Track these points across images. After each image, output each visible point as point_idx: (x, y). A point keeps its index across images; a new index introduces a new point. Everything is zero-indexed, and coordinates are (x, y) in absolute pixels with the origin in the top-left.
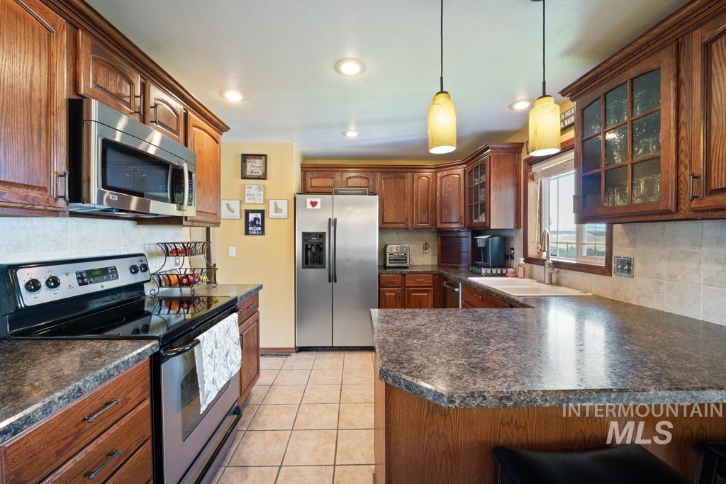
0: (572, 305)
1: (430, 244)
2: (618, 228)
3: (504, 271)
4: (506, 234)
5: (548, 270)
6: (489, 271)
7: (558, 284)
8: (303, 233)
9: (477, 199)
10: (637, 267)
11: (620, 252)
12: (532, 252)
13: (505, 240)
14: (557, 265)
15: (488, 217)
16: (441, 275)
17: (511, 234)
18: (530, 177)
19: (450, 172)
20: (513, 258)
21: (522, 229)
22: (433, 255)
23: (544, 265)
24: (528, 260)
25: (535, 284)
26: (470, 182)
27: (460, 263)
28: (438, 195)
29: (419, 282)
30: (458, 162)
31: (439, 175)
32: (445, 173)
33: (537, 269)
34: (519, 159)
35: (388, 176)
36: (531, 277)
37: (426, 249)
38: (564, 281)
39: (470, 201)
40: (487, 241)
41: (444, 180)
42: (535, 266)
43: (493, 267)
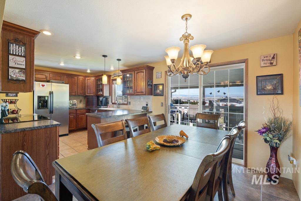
0: (121, 110)
1: (82, 100)
2: (129, 96)
3: (107, 107)
4: (107, 97)
5: (117, 105)
6: (103, 107)
7: (119, 108)
8: (38, 96)
9: (99, 88)
10: (131, 103)
11: (129, 101)
12: (113, 102)
13: (107, 99)
14: (119, 104)
15: (103, 93)
16: (88, 109)
17: (108, 97)
18: (112, 83)
19: (90, 78)
20: (109, 103)
21: (111, 96)
22: (83, 104)
23: (116, 104)
24: (113, 104)
25: (115, 108)
26: (97, 82)
27: (93, 106)
28: (86, 85)
29: (81, 112)
30: (92, 76)
31: (87, 79)
32: (89, 78)
33: (115, 105)
34: (110, 79)
35: (69, 77)
36: (113, 107)
37: (81, 102)
38: (120, 107)
39: (97, 88)
40: (102, 99)
41: (88, 80)
42: (114, 105)
43: (104, 106)
